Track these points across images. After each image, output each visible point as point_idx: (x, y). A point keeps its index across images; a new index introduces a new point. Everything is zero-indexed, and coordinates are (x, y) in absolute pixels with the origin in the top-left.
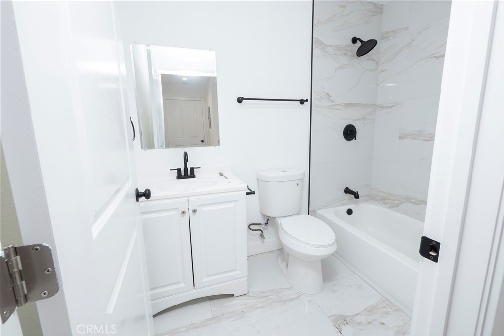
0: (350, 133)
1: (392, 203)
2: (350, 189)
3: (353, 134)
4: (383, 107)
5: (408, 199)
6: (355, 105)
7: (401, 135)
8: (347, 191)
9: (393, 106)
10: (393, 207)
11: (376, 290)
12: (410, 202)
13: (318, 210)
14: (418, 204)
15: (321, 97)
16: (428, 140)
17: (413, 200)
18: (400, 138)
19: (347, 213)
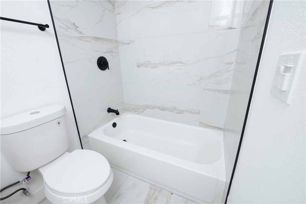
0: (103, 64)
1: (139, 111)
2: (112, 108)
3: (105, 65)
4: (123, 44)
5: (148, 107)
6: (103, 39)
7: (138, 64)
8: (110, 110)
9: (130, 43)
10: (140, 113)
11: (145, 181)
12: (149, 108)
13: (89, 134)
14: (153, 109)
15: (66, 26)
16: (154, 67)
17: (151, 107)
18: (138, 66)
19: (112, 127)
